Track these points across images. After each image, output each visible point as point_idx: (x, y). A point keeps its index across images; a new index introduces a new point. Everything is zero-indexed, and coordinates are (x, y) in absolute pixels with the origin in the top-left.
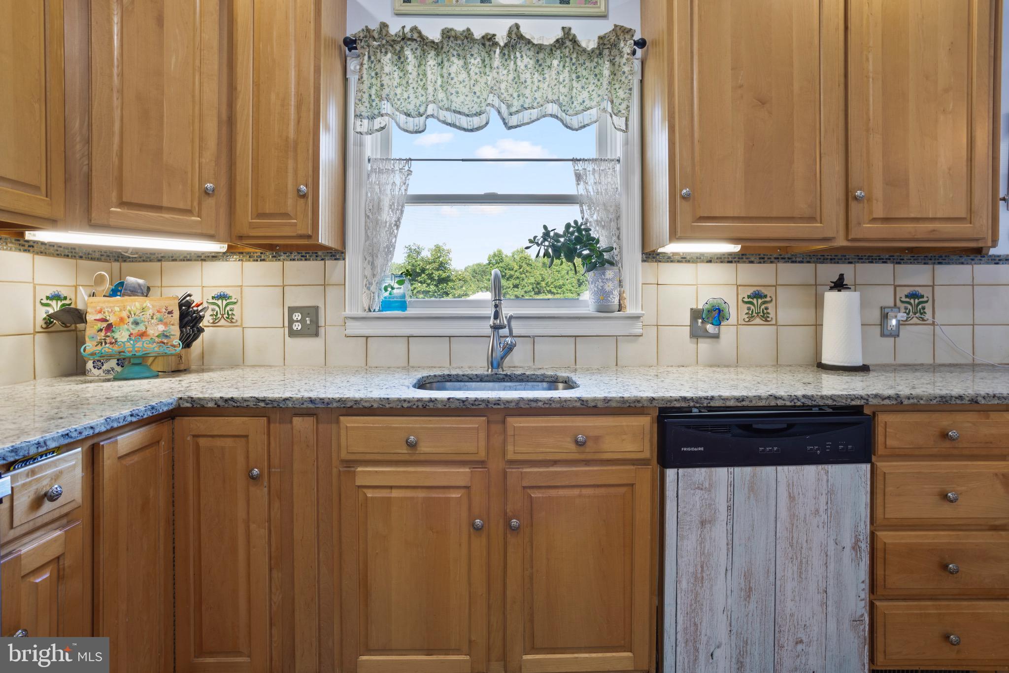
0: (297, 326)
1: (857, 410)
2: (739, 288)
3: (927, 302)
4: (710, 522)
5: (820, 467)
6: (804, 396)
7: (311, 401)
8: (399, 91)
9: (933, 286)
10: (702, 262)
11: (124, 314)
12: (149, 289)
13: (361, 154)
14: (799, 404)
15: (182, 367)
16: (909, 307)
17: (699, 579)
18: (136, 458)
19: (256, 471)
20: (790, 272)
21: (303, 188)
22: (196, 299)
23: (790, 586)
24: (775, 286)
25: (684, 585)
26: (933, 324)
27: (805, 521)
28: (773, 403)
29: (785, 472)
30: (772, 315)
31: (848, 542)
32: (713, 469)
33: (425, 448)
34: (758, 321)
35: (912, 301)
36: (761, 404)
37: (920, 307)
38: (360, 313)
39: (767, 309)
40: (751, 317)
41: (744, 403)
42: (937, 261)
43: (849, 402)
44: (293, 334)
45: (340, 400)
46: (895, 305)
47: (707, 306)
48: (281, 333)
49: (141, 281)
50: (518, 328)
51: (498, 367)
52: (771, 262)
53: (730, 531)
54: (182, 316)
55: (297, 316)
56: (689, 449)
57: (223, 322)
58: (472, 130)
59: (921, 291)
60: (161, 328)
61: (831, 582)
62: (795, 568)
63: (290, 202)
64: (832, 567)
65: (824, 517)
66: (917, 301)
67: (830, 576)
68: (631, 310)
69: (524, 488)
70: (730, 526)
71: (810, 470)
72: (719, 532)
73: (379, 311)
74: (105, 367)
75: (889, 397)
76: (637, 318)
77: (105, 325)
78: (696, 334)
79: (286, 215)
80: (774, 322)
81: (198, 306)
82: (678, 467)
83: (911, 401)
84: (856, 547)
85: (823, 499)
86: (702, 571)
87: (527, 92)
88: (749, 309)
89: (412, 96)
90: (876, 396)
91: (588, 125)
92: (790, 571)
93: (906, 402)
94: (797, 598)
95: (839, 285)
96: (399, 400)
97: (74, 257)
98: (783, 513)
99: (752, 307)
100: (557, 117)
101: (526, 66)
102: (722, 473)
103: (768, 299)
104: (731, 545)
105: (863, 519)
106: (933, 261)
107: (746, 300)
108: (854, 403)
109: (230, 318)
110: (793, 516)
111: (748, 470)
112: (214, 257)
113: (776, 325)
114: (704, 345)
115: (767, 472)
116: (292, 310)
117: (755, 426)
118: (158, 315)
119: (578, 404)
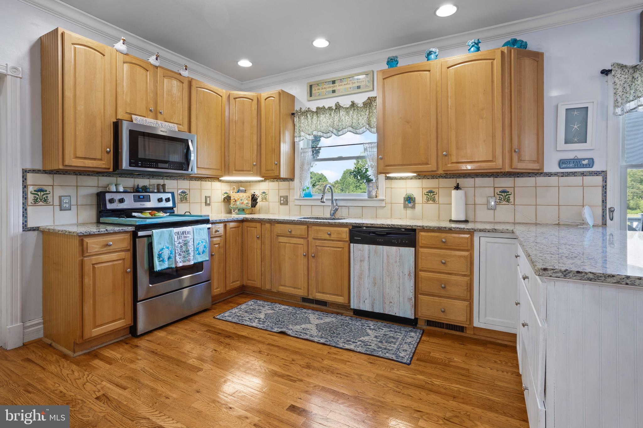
0: (282, 202)
1: (414, 230)
2: (423, 189)
3: (511, 194)
4: (363, 261)
5: (397, 247)
6: (391, 225)
7: (269, 219)
8: (307, 127)
9: (514, 187)
10: (409, 179)
11: (239, 197)
12: (245, 190)
13: (299, 148)
14: (390, 227)
15: (253, 213)
16: (502, 197)
17: (360, 278)
18: (234, 229)
19: (258, 236)
20: (444, 182)
21: (276, 162)
22: (256, 193)
23: (387, 284)
24: (438, 188)
25: (356, 279)
26: (514, 204)
27: (392, 264)
28: (382, 226)
29: (386, 248)
30: (437, 200)
31: (407, 273)
32: (364, 245)
33: (293, 233)
34: (431, 202)
35: (503, 194)
36: (378, 226)
37: (507, 197)
38: (298, 198)
39: (434, 197)
40: (428, 200)
41: (373, 226)
42: (516, 176)
43: (406, 227)
44: (281, 204)
45: (275, 219)
46: (494, 196)
47: (406, 196)
48: (278, 204)
49: (243, 189)
50: (340, 203)
51: (333, 216)
52: (437, 178)
53: (369, 264)
54: (252, 198)
55: (282, 199)
56: (357, 238)
57: (264, 200)
58: (327, 138)
59: (508, 189)
60: (247, 201)
61: (401, 285)
62: (389, 279)
63: (273, 166)
64: (401, 280)
65: (398, 264)
66: (505, 194)
67: (401, 283)
68: (380, 197)
69: (316, 246)
70: (369, 263)
71: (394, 249)
72: (366, 264)
73: (303, 197)
74: (235, 212)
75: (420, 226)
76: (383, 200)
77: (235, 200)
78: (405, 207)
79: (273, 170)
80: (437, 203)
81: (257, 195)
82: (354, 243)
83: (427, 228)
84: (409, 275)
85: (398, 258)
86: (361, 275)
87: (344, 123)
88: (427, 197)
89: (310, 129)
90: (415, 226)
91: (365, 132)
92: (388, 280)
93: (425, 228)
94: (390, 288)
95: (457, 188)
96: (287, 220)
97: (230, 182)
98: (385, 261)
99: (429, 197)
100: (351, 132)
101: (343, 115)
102: (366, 246)
103: (435, 193)
104: (369, 269)
105: (412, 266)
106: (514, 176)
107: (426, 194)
108: (407, 227)
109: (266, 199)
110: (388, 262)
111: (374, 246)
112: (262, 181)
113: (438, 204)
114: (409, 211)
115: (380, 247)
116: (281, 197)
117: (376, 233)
118: (246, 198)
119: (328, 223)
